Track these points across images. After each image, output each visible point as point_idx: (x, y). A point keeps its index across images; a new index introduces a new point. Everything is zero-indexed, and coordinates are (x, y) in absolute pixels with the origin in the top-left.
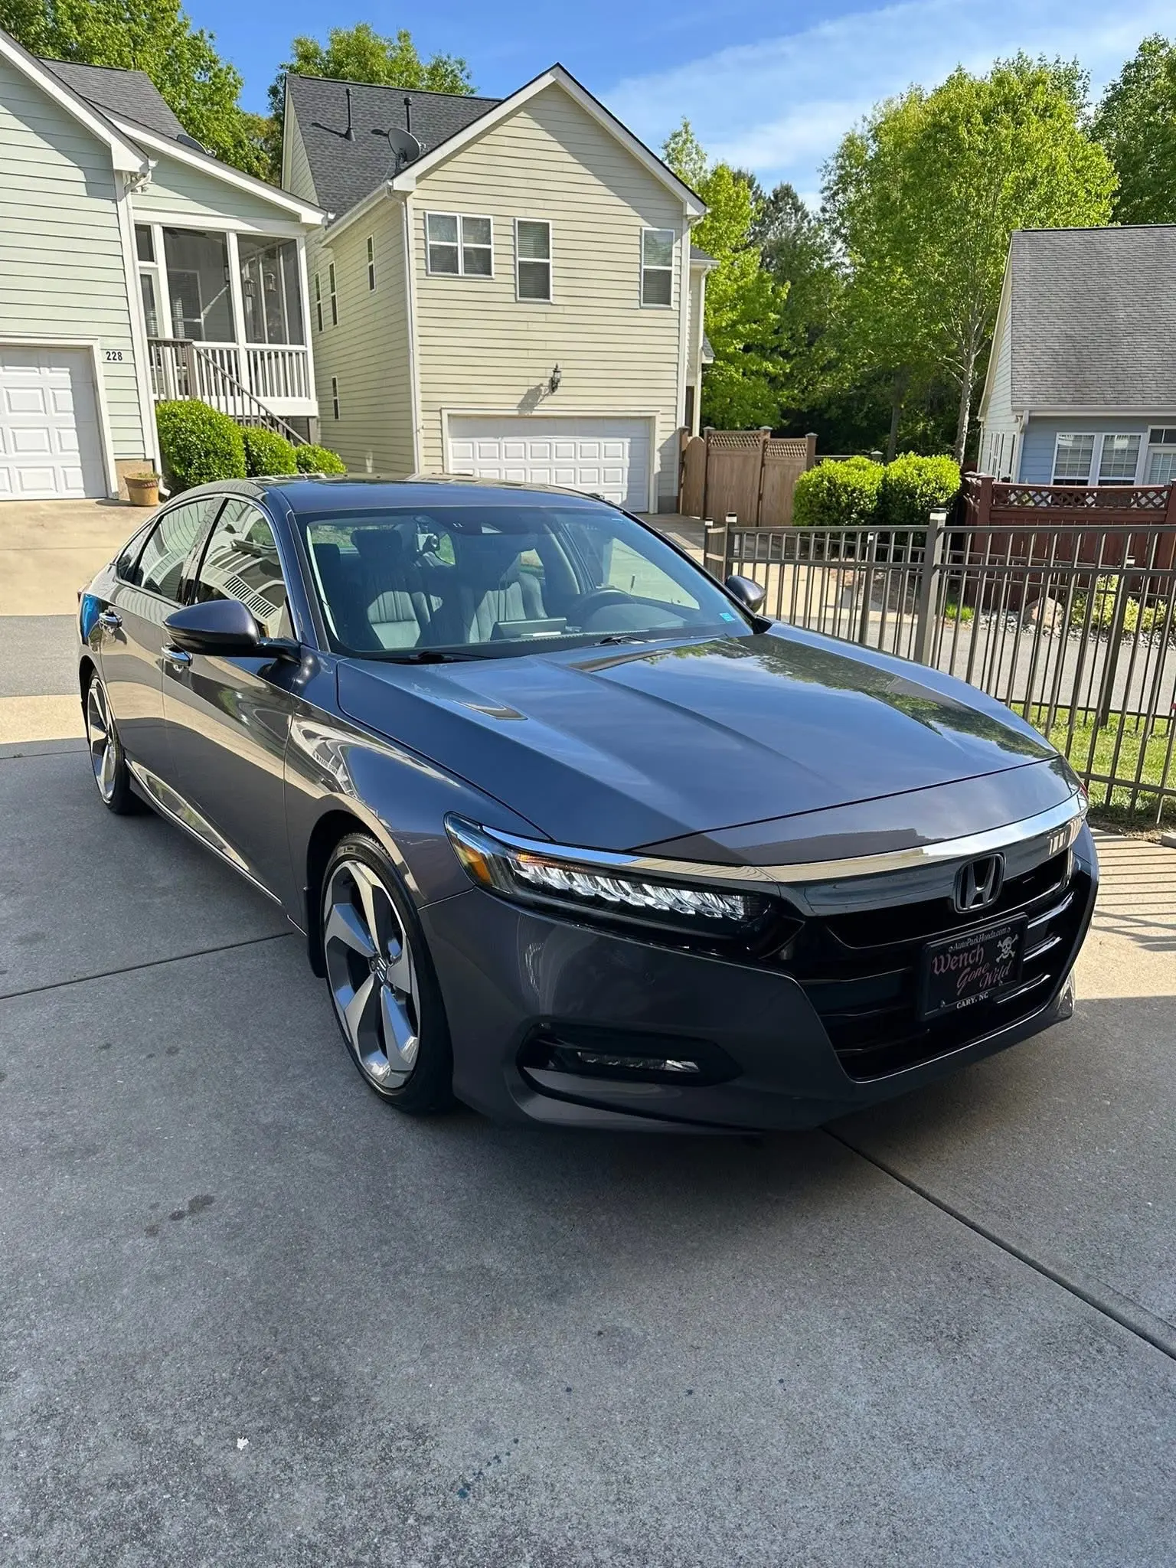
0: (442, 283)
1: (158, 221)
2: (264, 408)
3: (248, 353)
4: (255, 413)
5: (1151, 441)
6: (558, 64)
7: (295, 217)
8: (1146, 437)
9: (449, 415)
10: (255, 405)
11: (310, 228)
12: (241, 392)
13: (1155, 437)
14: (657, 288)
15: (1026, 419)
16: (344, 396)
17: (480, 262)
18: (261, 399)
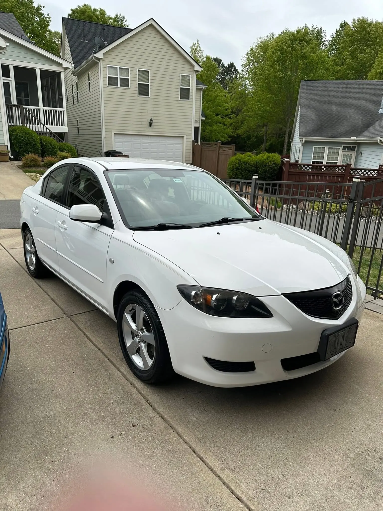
0: (113, 89)
1: (12, 63)
2: (48, 129)
3: (44, 110)
4: (45, 131)
5: (343, 150)
6: (152, 18)
7: (60, 65)
8: (341, 148)
9: (114, 134)
10: (45, 128)
11: (66, 69)
12: (41, 123)
13: (344, 148)
14: (185, 94)
15: (304, 141)
16: (80, 126)
17: (125, 83)
18: (48, 126)
